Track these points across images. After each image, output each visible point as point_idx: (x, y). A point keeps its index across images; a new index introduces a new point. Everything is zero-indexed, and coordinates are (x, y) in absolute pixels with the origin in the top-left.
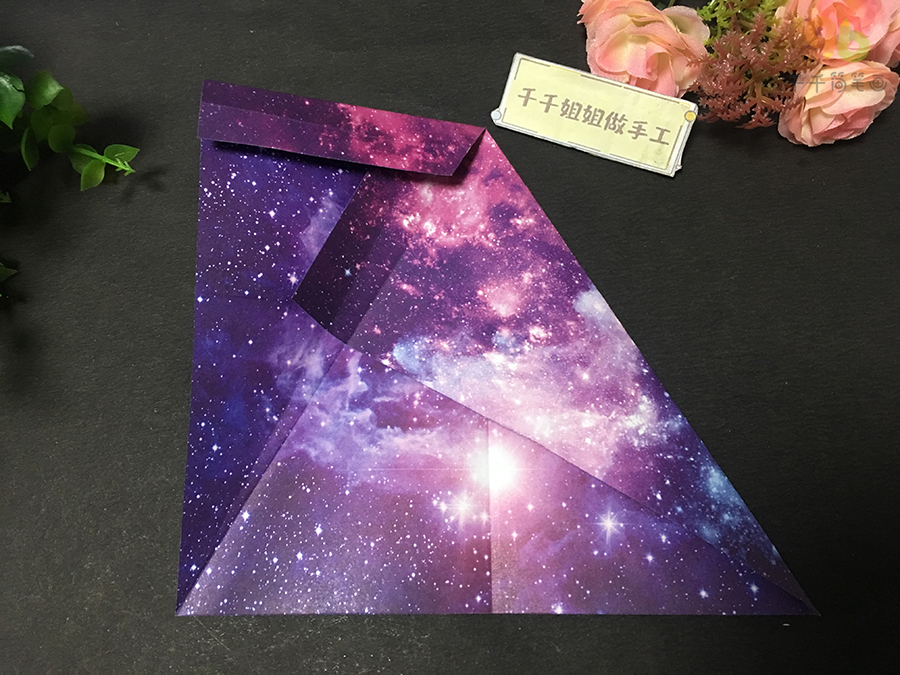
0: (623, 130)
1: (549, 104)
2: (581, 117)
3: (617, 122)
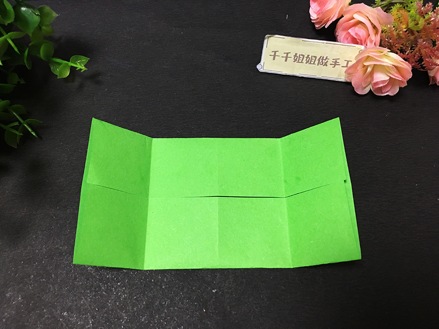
0: (327, 64)
1: (287, 58)
3: (324, 61)
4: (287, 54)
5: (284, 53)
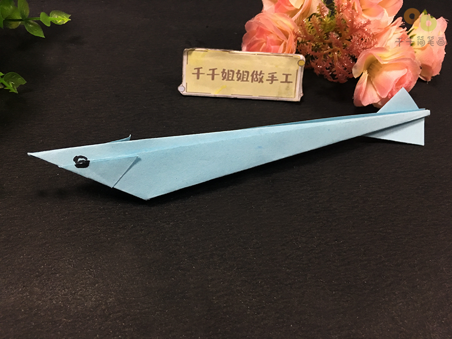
0: (263, 80)
1: (213, 75)
2: (235, 78)
3: (258, 76)
4: (213, 70)
5: (210, 70)
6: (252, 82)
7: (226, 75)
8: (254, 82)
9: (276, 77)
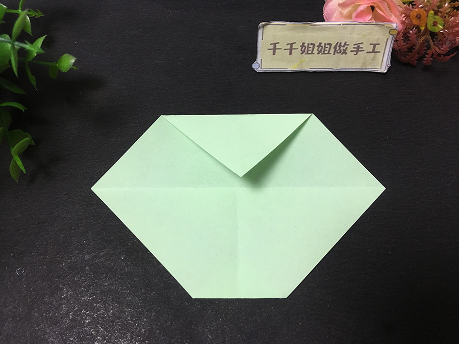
0: (347, 51)
1: (291, 50)
2: (315, 51)
3: (342, 48)
4: (292, 44)
5: (287, 44)
6: (334, 54)
7: (305, 49)
8: (336, 54)
9: (362, 48)
